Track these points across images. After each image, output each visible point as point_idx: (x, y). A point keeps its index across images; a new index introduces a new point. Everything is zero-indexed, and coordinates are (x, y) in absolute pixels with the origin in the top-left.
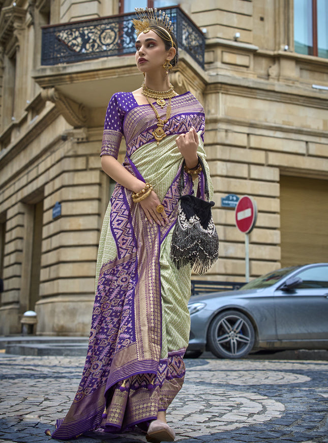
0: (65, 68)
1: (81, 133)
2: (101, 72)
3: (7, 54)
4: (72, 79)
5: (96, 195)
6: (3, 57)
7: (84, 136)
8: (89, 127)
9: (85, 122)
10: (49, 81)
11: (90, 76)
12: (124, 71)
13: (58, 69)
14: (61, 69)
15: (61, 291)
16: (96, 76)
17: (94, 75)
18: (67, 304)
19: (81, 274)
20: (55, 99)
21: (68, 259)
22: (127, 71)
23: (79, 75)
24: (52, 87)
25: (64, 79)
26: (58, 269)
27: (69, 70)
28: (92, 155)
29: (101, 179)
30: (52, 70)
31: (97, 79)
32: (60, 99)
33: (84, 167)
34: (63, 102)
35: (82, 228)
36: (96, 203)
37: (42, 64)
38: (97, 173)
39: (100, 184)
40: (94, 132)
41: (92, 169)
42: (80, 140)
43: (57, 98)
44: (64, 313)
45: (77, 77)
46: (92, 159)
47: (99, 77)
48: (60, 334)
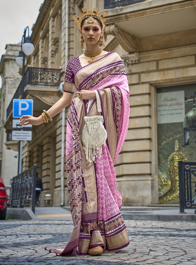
0: (121, 9)
1: (134, 57)
2: (148, 10)
3: (77, 4)
4: (127, 18)
5: (147, 102)
6: (74, 6)
7: (137, 59)
8: (140, 52)
9: (137, 48)
10: (111, 20)
11: (140, 14)
12: (165, 8)
13: (117, 10)
14: (119, 10)
15: (125, 173)
16: (145, 14)
17: (143, 13)
18: (130, 182)
19: (139, 161)
20: (115, 33)
21: (129, 150)
22: (168, 8)
23: (132, 14)
24: (113, 24)
25: (122, 17)
26: (122, 157)
27: (125, 11)
28: (142, 72)
29: (150, 89)
30: (112, 11)
31: (145, 16)
32: (119, 33)
33: (138, 82)
34: (121, 35)
35: (137, 126)
36: (147, 108)
37: (105, 8)
38: (147, 86)
39: (149, 94)
40: (143, 55)
41: (143, 83)
42: (134, 62)
43: (116, 32)
44: (128, 189)
45: (130, 15)
46: (143, 76)
47: (147, 15)
48: (126, 204)
